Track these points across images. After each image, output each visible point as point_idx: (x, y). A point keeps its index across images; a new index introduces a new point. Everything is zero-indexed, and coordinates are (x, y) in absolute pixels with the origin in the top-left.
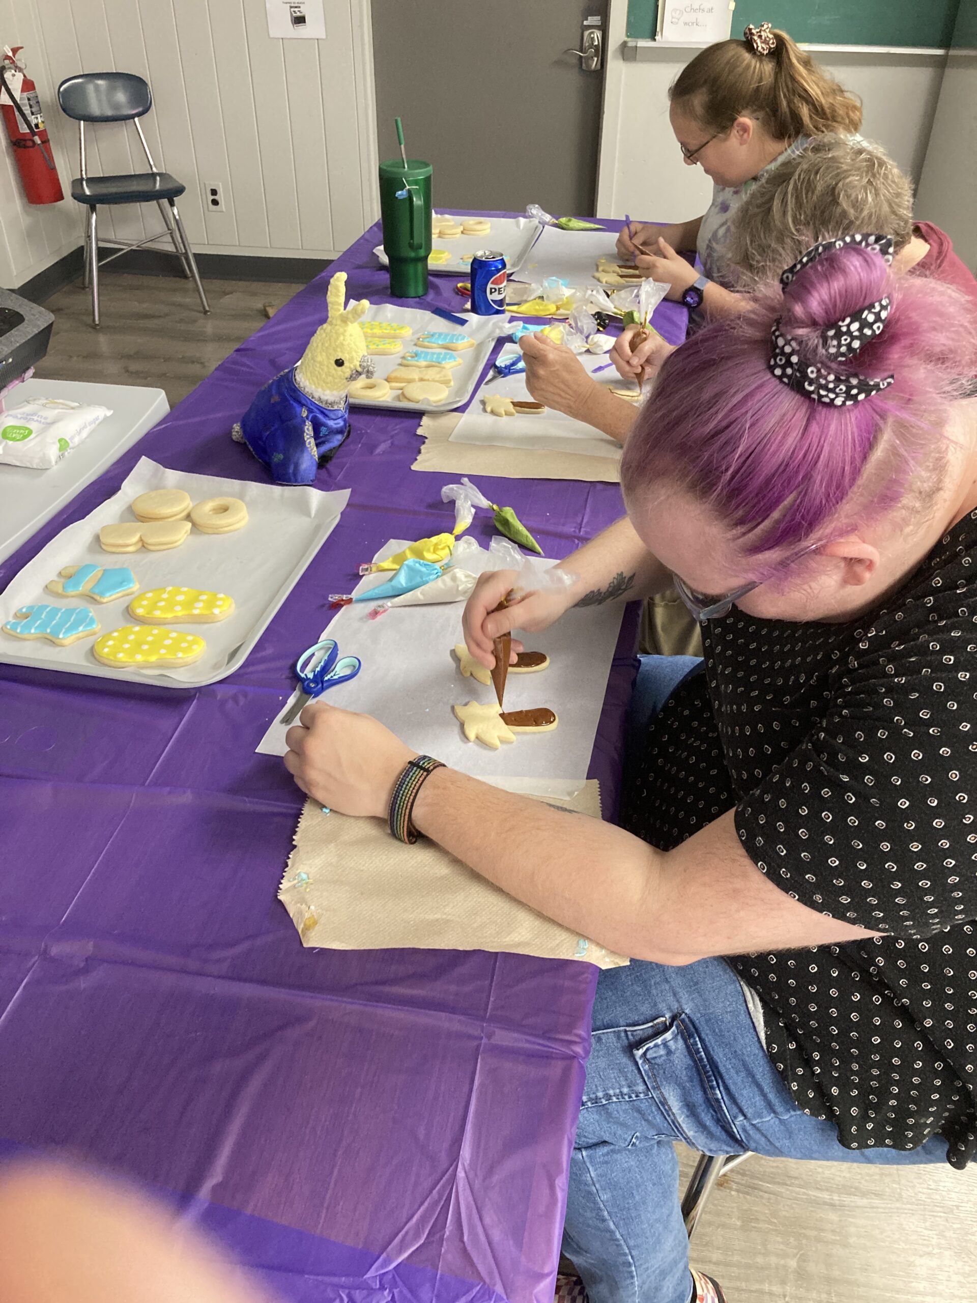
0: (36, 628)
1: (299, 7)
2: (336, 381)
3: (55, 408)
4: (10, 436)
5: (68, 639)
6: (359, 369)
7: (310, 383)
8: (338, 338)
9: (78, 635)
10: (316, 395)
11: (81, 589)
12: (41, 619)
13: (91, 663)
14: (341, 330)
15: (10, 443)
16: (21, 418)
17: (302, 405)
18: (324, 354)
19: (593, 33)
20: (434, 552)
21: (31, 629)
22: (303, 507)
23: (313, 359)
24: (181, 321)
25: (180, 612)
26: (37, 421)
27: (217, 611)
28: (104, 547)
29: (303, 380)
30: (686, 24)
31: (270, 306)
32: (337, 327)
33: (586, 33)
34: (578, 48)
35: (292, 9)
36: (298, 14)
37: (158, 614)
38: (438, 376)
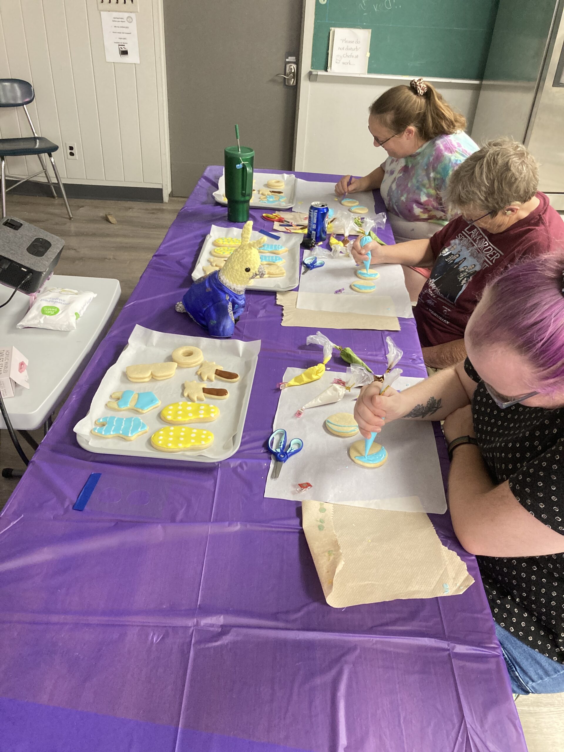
0: (113, 431)
1: (124, 45)
2: (245, 279)
3: (67, 294)
4: (47, 312)
5: (133, 436)
6: (258, 273)
7: (229, 281)
8: (247, 257)
9: (137, 434)
10: (233, 288)
11: (129, 406)
12: (114, 425)
13: (151, 450)
14: (249, 252)
15: (47, 316)
16: (50, 301)
17: (225, 293)
18: (239, 265)
19: (291, 66)
20: (316, 375)
21: (110, 432)
22: (235, 351)
23: (232, 268)
24: (57, 224)
25: (192, 417)
26: (60, 303)
27: (213, 415)
28: (129, 379)
29: (225, 279)
30: (344, 63)
31: (110, 215)
32: (246, 251)
33: (288, 66)
34: (283, 74)
35: (120, 47)
36: (124, 49)
37: (180, 419)
38: (278, 270)
